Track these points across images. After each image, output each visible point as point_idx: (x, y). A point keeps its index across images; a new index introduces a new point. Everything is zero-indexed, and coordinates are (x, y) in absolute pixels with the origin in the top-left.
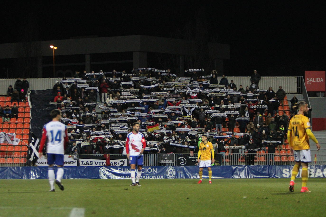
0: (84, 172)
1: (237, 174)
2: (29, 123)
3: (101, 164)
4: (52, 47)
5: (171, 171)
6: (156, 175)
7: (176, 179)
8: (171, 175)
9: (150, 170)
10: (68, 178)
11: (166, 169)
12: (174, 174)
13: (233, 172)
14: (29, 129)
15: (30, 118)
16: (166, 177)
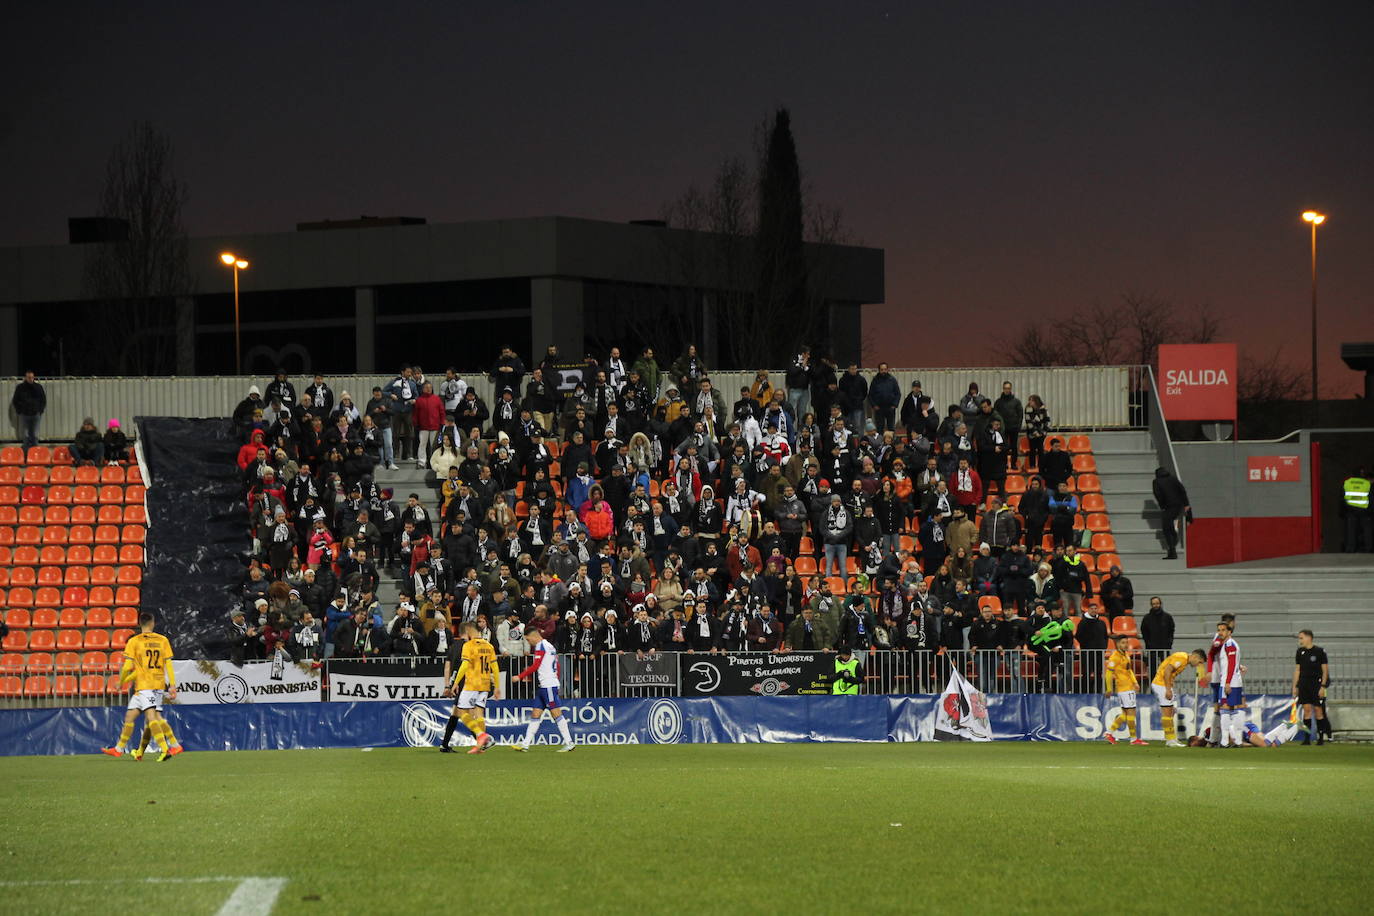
0: (348, 722)
1: (906, 727)
2: (142, 544)
3: (411, 692)
4: (228, 259)
5: (666, 715)
6: (610, 730)
7: (687, 746)
8: (667, 730)
9: (588, 715)
10: (288, 745)
11: (647, 708)
12: (676, 728)
13: (892, 720)
14: (141, 565)
15: (144, 524)
16: (648, 739)
